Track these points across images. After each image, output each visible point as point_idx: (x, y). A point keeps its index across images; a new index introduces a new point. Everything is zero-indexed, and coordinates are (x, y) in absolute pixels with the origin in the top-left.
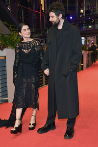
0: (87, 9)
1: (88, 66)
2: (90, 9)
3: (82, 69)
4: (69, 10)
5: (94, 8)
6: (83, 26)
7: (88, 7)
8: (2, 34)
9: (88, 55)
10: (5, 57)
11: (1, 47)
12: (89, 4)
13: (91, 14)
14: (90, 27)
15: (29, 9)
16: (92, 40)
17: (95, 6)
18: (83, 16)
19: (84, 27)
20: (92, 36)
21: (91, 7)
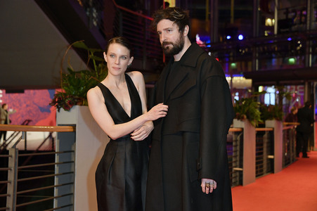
0: (284, 17)
1: (287, 162)
2: (291, 15)
3: (271, 170)
4: (236, 18)
5: (301, 15)
6: (271, 58)
7: (287, 13)
8: (69, 69)
9: (287, 134)
10: (74, 126)
11: (67, 101)
12: (288, 5)
13: (294, 28)
14: (292, 60)
15: (140, 13)
16: (297, 95)
17: (305, 9)
18: (271, 34)
19: (274, 61)
20: (296, 85)
21: (294, 11)
